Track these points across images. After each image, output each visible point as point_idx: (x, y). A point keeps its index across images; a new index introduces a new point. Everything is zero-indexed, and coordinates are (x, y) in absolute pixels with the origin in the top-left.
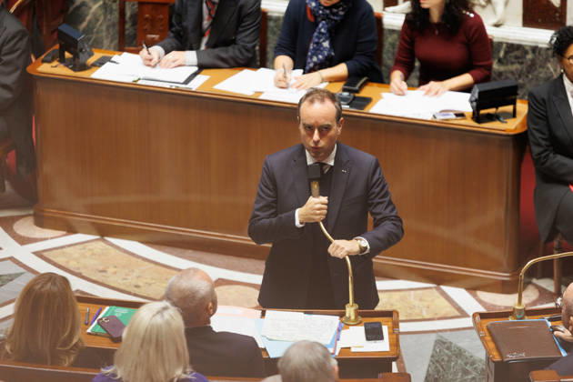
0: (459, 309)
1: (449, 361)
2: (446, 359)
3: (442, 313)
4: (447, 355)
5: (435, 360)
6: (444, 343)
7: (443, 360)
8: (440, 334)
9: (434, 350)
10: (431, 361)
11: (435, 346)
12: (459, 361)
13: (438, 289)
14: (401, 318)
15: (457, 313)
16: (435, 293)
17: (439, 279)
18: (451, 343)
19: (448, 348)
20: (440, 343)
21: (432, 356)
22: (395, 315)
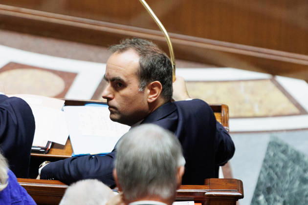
0: (298, 105)
1: (285, 167)
2: (281, 164)
3: (279, 109)
4: (283, 160)
5: (269, 165)
6: (279, 146)
7: (277, 165)
8: (275, 134)
9: (267, 153)
10: (264, 166)
11: (268, 149)
12: (297, 168)
13: (273, 80)
14: (231, 114)
15: (295, 110)
16: (270, 85)
17: (274, 69)
18: (287, 146)
19: (284, 152)
20: (274, 145)
21: (265, 161)
22: (224, 110)
